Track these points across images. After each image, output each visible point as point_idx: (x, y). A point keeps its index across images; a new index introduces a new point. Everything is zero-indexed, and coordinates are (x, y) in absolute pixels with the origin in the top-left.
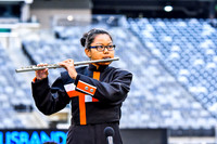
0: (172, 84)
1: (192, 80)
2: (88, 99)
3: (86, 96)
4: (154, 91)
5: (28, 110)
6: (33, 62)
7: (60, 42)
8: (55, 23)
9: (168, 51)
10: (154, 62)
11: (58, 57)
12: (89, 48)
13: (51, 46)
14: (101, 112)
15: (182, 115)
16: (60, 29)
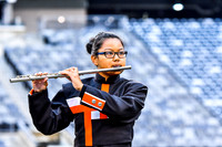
0: (183, 97)
1: (208, 91)
2: (95, 115)
3: (93, 113)
4: (162, 105)
5: (12, 130)
6: (17, 73)
7: (49, 48)
8: (43, 24)
9: (179, 58)
10: (162, 70)
11: (47, 66)
12: (97, 54)
13: (39, 53)
14: (110, 131)
15: (196, 133)
16: (49, 33)
